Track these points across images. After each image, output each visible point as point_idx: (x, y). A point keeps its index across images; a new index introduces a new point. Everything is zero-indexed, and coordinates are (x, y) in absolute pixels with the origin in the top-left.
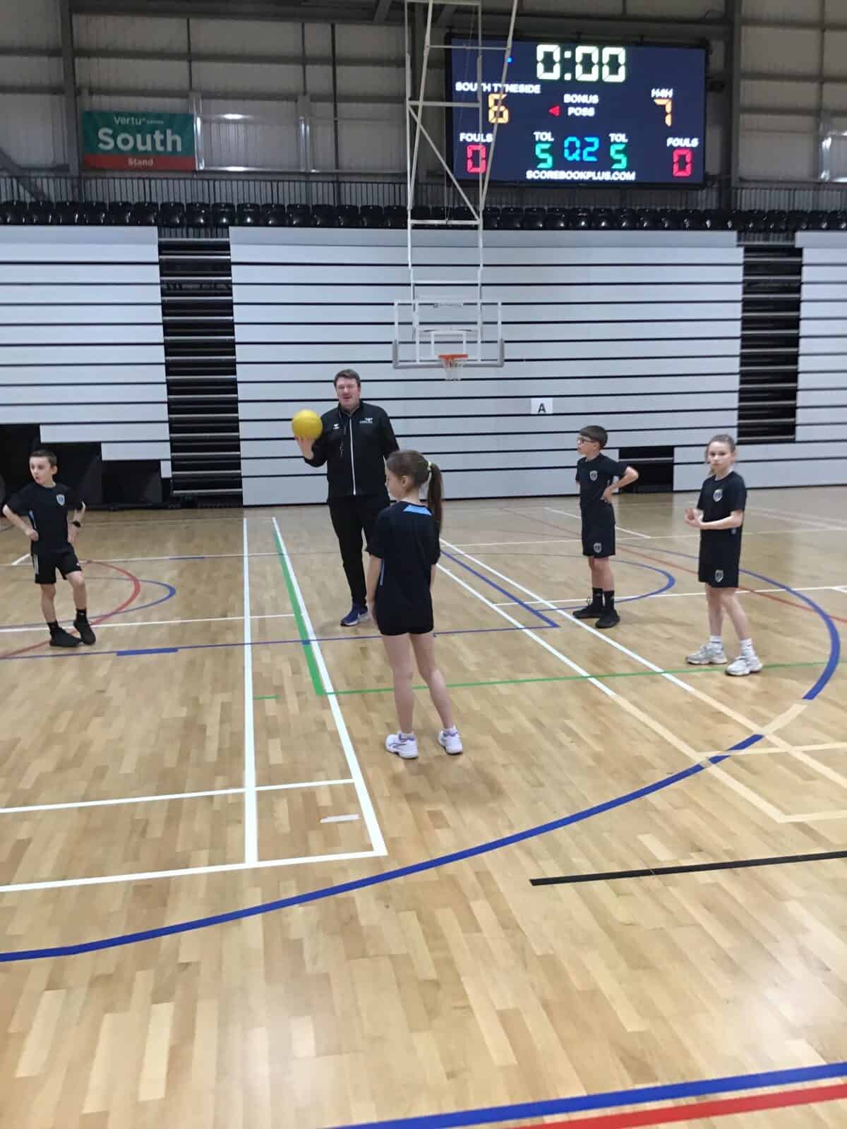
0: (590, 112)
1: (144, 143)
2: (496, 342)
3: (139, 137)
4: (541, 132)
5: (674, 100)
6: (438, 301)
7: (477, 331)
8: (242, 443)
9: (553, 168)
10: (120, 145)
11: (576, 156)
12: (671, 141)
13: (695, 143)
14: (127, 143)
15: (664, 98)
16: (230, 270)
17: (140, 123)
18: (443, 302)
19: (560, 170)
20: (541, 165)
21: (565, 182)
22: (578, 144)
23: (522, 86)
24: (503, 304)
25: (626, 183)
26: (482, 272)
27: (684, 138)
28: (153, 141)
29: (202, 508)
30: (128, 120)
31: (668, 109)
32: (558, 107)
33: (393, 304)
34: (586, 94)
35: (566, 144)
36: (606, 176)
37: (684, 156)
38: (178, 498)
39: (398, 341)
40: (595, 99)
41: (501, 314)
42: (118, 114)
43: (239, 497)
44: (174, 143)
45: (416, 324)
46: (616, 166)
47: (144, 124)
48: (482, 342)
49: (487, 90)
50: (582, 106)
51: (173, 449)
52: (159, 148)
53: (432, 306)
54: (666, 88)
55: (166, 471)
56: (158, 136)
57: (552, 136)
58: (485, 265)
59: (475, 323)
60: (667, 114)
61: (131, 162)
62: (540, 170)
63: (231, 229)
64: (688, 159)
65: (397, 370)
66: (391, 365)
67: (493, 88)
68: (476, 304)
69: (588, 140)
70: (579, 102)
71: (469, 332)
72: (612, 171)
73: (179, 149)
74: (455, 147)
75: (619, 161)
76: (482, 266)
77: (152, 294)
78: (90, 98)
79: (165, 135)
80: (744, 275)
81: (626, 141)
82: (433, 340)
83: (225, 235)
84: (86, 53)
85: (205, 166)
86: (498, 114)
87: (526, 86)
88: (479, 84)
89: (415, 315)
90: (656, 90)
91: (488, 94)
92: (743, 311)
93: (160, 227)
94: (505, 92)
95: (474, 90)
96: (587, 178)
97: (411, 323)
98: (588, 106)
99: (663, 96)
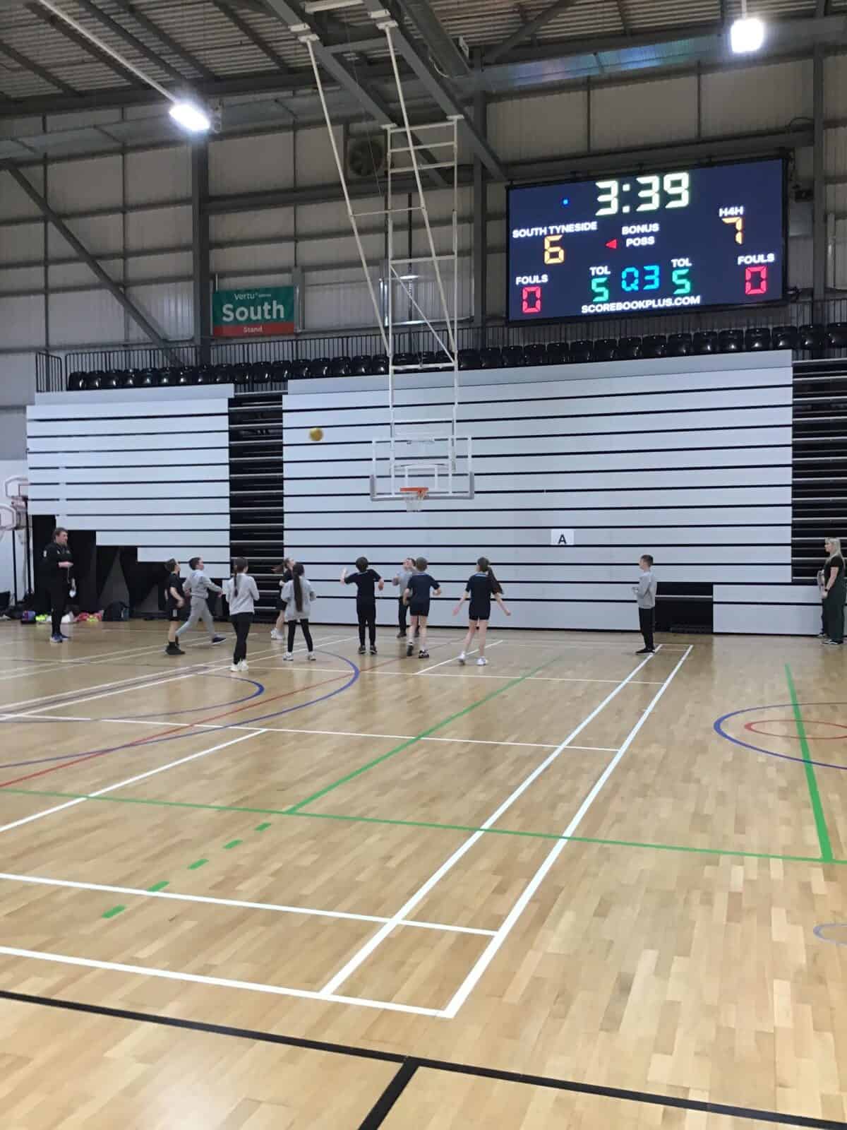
0: (651, 241)
1: (256, 314)
2: (466, 475)
3: (252, 308)
4: (598, 266)
5: (745, 217)
6: (412, 439)
7: (448, 465)
9: (612, 299)
10: (240, 319)
11: (634, 286)
12: (741, 260)
13: (771, 258)
14: (244, 313)
15: (735, 216)
16: (282, 417)
17: (253, 297)
18: (416, 439)
19: (616, 301)
20: (597, 299)
21: (623, 312)
22: (636, 274)
23: (578, 225)
24: (473, 439)
25: (691, 307)
26: (457, 410)
27: (757, 255)
28: (263, 311)
30: (245, 296)
31: (739, 227)
32: (615, 241)
33: (370, 442)
34: (644, 223)
35: (624, 275)
36: (668, 302)
37: (759, 273)
39: (375, 475)
40: (655, 227)
41: (471, 448)
42: (238, 292)
44: (278, 311)
45: (392, 458)
46: (678, 291)
47: (257, 297)
48: (454, 475)
49: (543, 234)
50: (641, 236)
52: (267, 317)
53: (406, 443)
54: (734, 207)
56: (267, 307)
57: (609, 270)
58: (459, 403)
59: (446, 457)
60: (737, 231)
61: (246, 330)
62: (596, 303)
63: (290, 382)
64: (764, 276)
65: (374, 502)
66: (369, 497)
67: (549, 231)
68: (447, 440)
69: (647, 268)
70: (638, 232)
71: (440, 466)
72: (674, 297)
73: (282, 316)
74: (511, 291)
75: (682, 286)
76: (456, 404)
77: (224, 440)
78: (221, 281)
79: (272, 305)
80: (794, 396)
81: (690, 265)
82: (406, 474)
83: (285, 388)
84: (220, 245)
85: (304, 328)
86: (554, 255)
87: (582, 224)
88: (536, 229)
89: (392, 451)
90: (723, 210)
91: (543, 237)
92: (794, 436)
93: (236, 383)
94: (561, 233)
95: (530, 235)
96: (647, 306)
97: (388, 459)
98: (647, 235)
99: (732, 214)
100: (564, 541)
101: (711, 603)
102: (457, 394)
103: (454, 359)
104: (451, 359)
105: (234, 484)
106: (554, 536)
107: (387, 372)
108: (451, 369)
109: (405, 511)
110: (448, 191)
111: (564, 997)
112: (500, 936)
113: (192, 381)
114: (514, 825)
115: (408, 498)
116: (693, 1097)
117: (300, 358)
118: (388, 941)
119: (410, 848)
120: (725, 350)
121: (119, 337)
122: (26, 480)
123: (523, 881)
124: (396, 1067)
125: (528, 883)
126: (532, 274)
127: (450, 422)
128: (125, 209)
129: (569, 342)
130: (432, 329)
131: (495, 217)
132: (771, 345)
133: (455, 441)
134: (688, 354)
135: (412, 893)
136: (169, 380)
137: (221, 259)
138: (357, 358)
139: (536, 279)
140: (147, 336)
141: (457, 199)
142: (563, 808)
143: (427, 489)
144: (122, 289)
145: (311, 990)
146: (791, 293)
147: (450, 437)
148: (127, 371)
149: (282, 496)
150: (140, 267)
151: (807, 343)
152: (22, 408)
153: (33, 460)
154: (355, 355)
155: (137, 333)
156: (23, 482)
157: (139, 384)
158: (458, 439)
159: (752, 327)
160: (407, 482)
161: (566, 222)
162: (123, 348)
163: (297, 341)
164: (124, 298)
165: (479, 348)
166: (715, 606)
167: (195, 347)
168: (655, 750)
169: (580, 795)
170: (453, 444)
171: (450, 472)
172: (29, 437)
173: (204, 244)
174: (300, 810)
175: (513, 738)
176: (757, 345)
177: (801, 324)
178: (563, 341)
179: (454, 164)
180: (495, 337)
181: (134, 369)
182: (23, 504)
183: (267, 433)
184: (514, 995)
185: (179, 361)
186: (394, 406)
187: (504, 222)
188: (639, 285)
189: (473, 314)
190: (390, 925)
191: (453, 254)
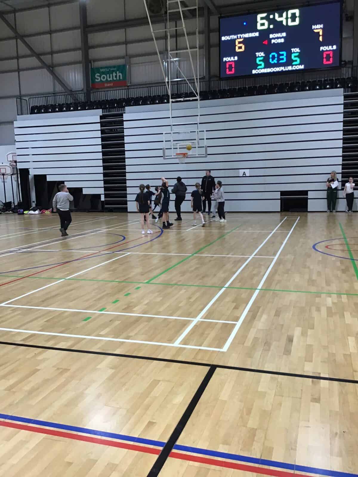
0: (282, 40)
1: (110, 77)
2: (204, 147)
3: (108, 75)
4: (259, 52)
5: (323, 29)
6: (180, 132)
7: (196, 143)
8: (127, 188)
9: (264, 68)
10: (102, 79)
11: (275, 61)
12: (321, 48)
14: (104, 78)
16: (123, 123)
17: (108, 70)
18: (182, 132)
19: (267, 68)
20: (259, 67)
21: (270, 73)
22: (276, 56)
23: (250, 34)
24: (206, 131)
25: (300, 70)
26: (199, 118)
27: (329, 46)
28: (113, 76)
29: (115, 212)
30: (105, 69)
31: (321, 33)
32: (267, 41)
33: (162, 134)
34: (280, 33)
35: (271, 56)
36: (290, 68)
37: (329, 54)
38: (107, 208)
39: (165, 148)
40: (284, 34)
41: (205, 135)
42: (102, 68)
43: (126, 208)
44: (120, 76)
45: (172, 141)
46: (294, 63)
47: (110, 70)
48: (198, 147)
49: (235, 38)
50: (278, 38)
51: (105, 191)
52: (115, 79)
53: (178, 134)
54: (319, 24)
55: (103, 198)
56: (114, 74)
57: (264, 54)
59: (195, 140)
60: (320, 36)
61: (106, 85)
62: (258, 69)
63: (126, 108)
64: (331, 55)
65: (164, 160)
66: (162, 158)
67: (238, 37)
68: (195, 132)
69: (281, 53)
70: (277, 37)
71: (193, 143)
72: (292, 66)
73: (121, 78)
74: (221, 64)
75: (296, 61)
76: (199, 116)
77: (99, 134)
78: (94, 63)
79: (117, 74)
80: (344, 109)
81: (299, 51)
82: (178, 147)
83: (124, 110)
84: (93, 47)
85: (131, 83)
86: (240, 48)
87: (252, 33)
88: (232, 36)
89: (171, 137)
90: (314, 26)
91: (235, 39)
92: (344, 126)
93: (103, 109)
94: (243, 38)
95: (229, 39)
96: (281, 70)
97: (170, 141)
98: (281, 38)
99: (318, 28)
100: (245, 174)
101: (307, 199)
102: (199, 112)
103: (198, 95)
104: (197, 95)
105: (104, 154)
106: (241, 172)
107: (168, 102)
108: (197, 100)
109: (178, 163)
110: (194, 19)
111: (267, 344)
112: (239, 324)
113: (83, 109)
114: (238, 285)
115: (179, 158)
116: (322, 376)
117: (129, 97)
118: (196, 326)
119: (198, 294)
120: (314, 89)
121: (51, 90)
122: (16, 153)
123: (245, 305)
124: (208, 368)
125: (247, 305)
126: (230, 56)
127: (196, 124)
128: (50, 32)
129: (247, 87)
130: (188, 82)
131: (213, 31)
132: (334, 86)
133: (199, 132)
134: (298, 91)
135: (202, 310)
136: (74, 108)
137: (94, 53)
138: (154, 96)
139: (232, 59)
140: (63, 89)
141: (197, 23)
142: (256, 279)
143: (187, 154)
144: (51, 69)
145: (170, 343)
146: (343, 63)
147: (196, 131)
148: (55, 105)
149: (125, 158)
150: (58, 58)
151: (349, 85)
152: (12, 123)
153: (18, 145)
154: (153, 95)
155: (59, 88)
156: (14, 154)
157: (61, 110)
158: (200, 131)
159: (326, 79)
160: (179, 151)
161: (245, 33)
162: (53, 95)
163: (128, 89)
164: (52, 73)
165: (208, 90)
166: (309, 200)
167: (84, 93)
168: (290, 257)
169: (262, 274)
170: (198, 134)
171: (197, 146)
172: (16, 135)
173: (86, 47)
174: (151, 282)
175: (231, 254)
176: (328, 86)
177: (347, 77)
178: (244, 86)
179: (197, 7)
180: (215, 85)
181: (58, 104)
182: (15, 164)
183: (117, 131)
184: (248, 343)
185: (77, 100)
186: (172, 117)
187: (218, 33)
188: (277, 61)
189: (205, 75)
190: (195, 321)
191: (197, 48)
